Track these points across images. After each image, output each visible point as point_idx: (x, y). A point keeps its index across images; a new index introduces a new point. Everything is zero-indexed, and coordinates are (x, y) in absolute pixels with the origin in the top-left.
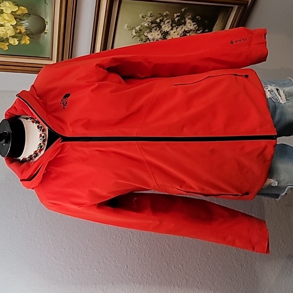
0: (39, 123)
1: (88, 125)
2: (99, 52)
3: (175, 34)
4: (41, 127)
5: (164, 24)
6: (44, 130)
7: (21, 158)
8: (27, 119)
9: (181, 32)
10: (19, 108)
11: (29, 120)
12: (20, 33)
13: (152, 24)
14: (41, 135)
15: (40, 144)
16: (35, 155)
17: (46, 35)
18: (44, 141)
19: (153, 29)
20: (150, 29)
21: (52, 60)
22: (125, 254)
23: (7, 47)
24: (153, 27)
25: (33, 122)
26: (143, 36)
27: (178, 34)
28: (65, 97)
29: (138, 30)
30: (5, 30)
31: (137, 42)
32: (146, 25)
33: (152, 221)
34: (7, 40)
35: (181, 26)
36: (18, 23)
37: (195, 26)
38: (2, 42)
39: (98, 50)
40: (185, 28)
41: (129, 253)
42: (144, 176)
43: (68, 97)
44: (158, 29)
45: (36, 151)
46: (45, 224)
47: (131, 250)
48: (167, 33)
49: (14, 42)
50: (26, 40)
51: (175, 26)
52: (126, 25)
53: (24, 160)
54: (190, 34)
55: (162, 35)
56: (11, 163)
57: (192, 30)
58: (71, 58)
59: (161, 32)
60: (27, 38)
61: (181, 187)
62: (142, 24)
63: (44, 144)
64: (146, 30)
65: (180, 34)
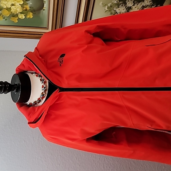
0: (41, 77)
1: (80, 78)
2: (81, 22)
3: (136, 8)
4: (43, 80)
5: (128, 1)
6: (45, 83)
7: (28, 103)
8: (32, 73)
9: (140, 7)
10: (26, 65)
11: (34, 74)
12: (26, 10)
13: (119, 2)
14: (43, 86)
15: (43, 93)
16: (39, 101)
17: (44, 11)
18: (45, 91)
19: (120, 5)
20: (118, 5)
21: (48, 29)
22: (103, 169)
23: (17, 20)
24: (121, 4)
25: (37, 76)
26: (113, 10)
27: (138, 9)
28: (61, 57)
29: (109, 6)
30: (15, 8)
31: (108, 15)
32: (115, 2)
33: (127, 151)
34: (17, 15)
35: (140, 3)
36: (24, 3)
37: (151, 2)
38: (14, 17)
39: (80, 21)
40: (144, 4)
41: (106, 167)
42: (123, 117)
43: (63, 57)
44: (124, 5)
45: (39, 98)
46: (45, 146)
47: (107, 166)
48: (130, 8)
49: (22, 17)
50: (30, 15)
51: (136, 3)
52: (101, 3)
53: (31, 105)
54: (147, 8)
55: (126, 9)
56: (20, 107)
57: (148, 6)
58: (61, 27)
59: (126, 7)
60: (31, 14)
61: (151, 126)
62: (113, 1)
63: (46, 93)
64: (115, 6)
65: (139, 9)
